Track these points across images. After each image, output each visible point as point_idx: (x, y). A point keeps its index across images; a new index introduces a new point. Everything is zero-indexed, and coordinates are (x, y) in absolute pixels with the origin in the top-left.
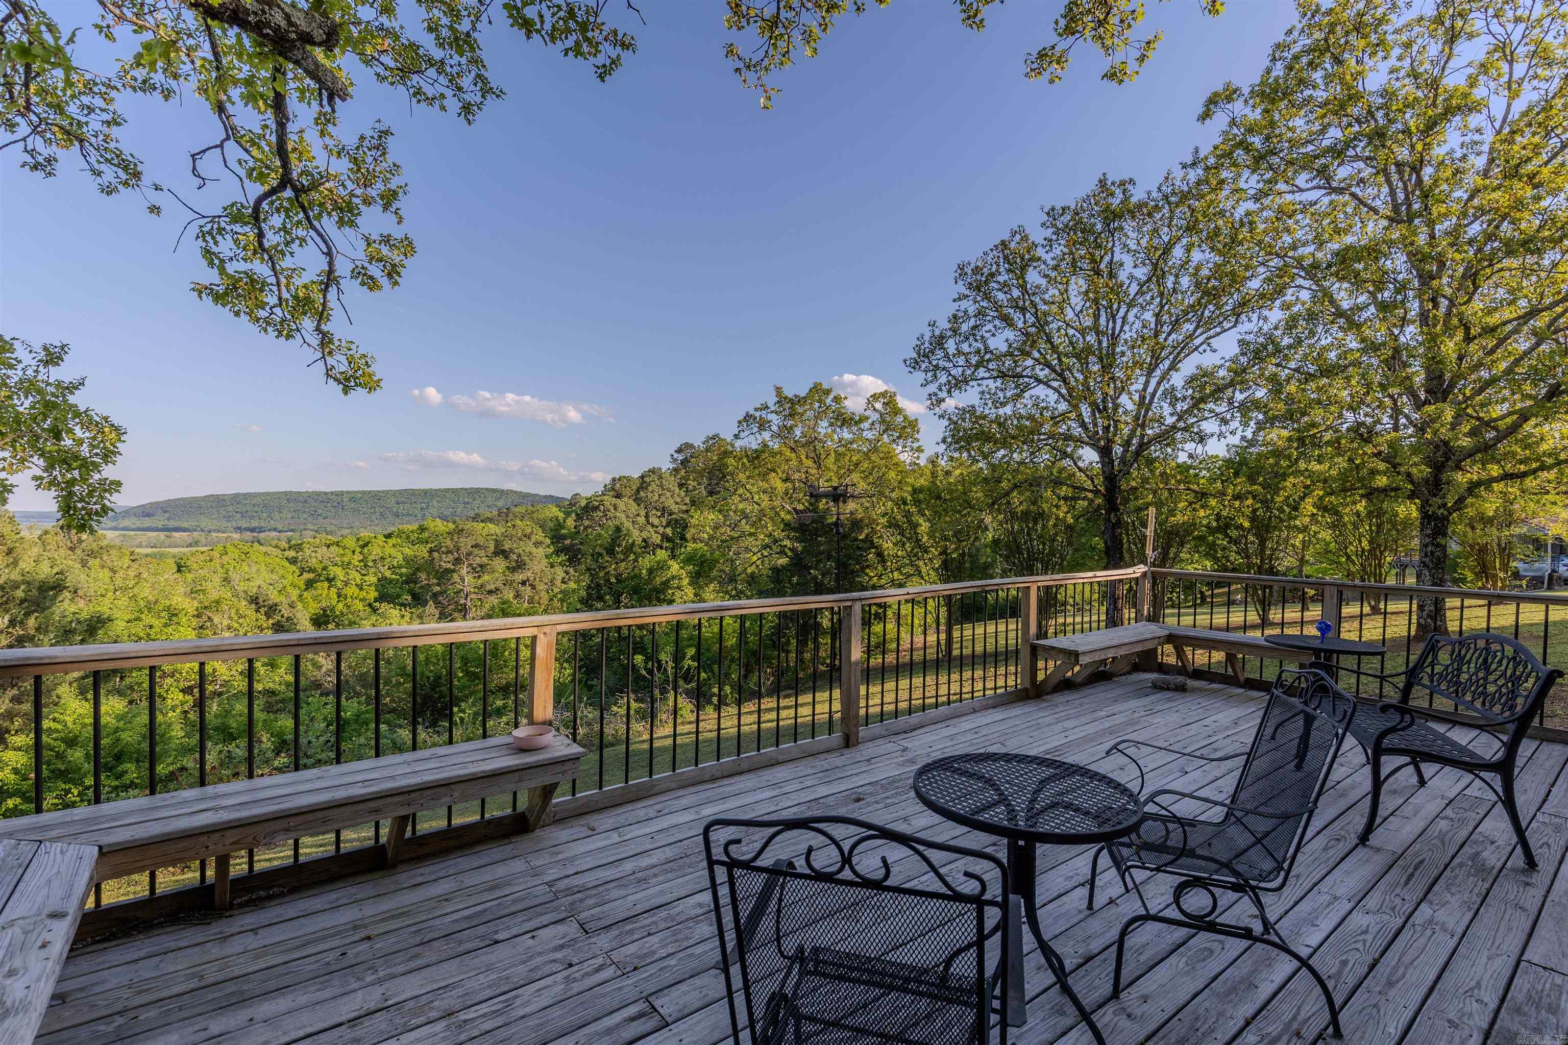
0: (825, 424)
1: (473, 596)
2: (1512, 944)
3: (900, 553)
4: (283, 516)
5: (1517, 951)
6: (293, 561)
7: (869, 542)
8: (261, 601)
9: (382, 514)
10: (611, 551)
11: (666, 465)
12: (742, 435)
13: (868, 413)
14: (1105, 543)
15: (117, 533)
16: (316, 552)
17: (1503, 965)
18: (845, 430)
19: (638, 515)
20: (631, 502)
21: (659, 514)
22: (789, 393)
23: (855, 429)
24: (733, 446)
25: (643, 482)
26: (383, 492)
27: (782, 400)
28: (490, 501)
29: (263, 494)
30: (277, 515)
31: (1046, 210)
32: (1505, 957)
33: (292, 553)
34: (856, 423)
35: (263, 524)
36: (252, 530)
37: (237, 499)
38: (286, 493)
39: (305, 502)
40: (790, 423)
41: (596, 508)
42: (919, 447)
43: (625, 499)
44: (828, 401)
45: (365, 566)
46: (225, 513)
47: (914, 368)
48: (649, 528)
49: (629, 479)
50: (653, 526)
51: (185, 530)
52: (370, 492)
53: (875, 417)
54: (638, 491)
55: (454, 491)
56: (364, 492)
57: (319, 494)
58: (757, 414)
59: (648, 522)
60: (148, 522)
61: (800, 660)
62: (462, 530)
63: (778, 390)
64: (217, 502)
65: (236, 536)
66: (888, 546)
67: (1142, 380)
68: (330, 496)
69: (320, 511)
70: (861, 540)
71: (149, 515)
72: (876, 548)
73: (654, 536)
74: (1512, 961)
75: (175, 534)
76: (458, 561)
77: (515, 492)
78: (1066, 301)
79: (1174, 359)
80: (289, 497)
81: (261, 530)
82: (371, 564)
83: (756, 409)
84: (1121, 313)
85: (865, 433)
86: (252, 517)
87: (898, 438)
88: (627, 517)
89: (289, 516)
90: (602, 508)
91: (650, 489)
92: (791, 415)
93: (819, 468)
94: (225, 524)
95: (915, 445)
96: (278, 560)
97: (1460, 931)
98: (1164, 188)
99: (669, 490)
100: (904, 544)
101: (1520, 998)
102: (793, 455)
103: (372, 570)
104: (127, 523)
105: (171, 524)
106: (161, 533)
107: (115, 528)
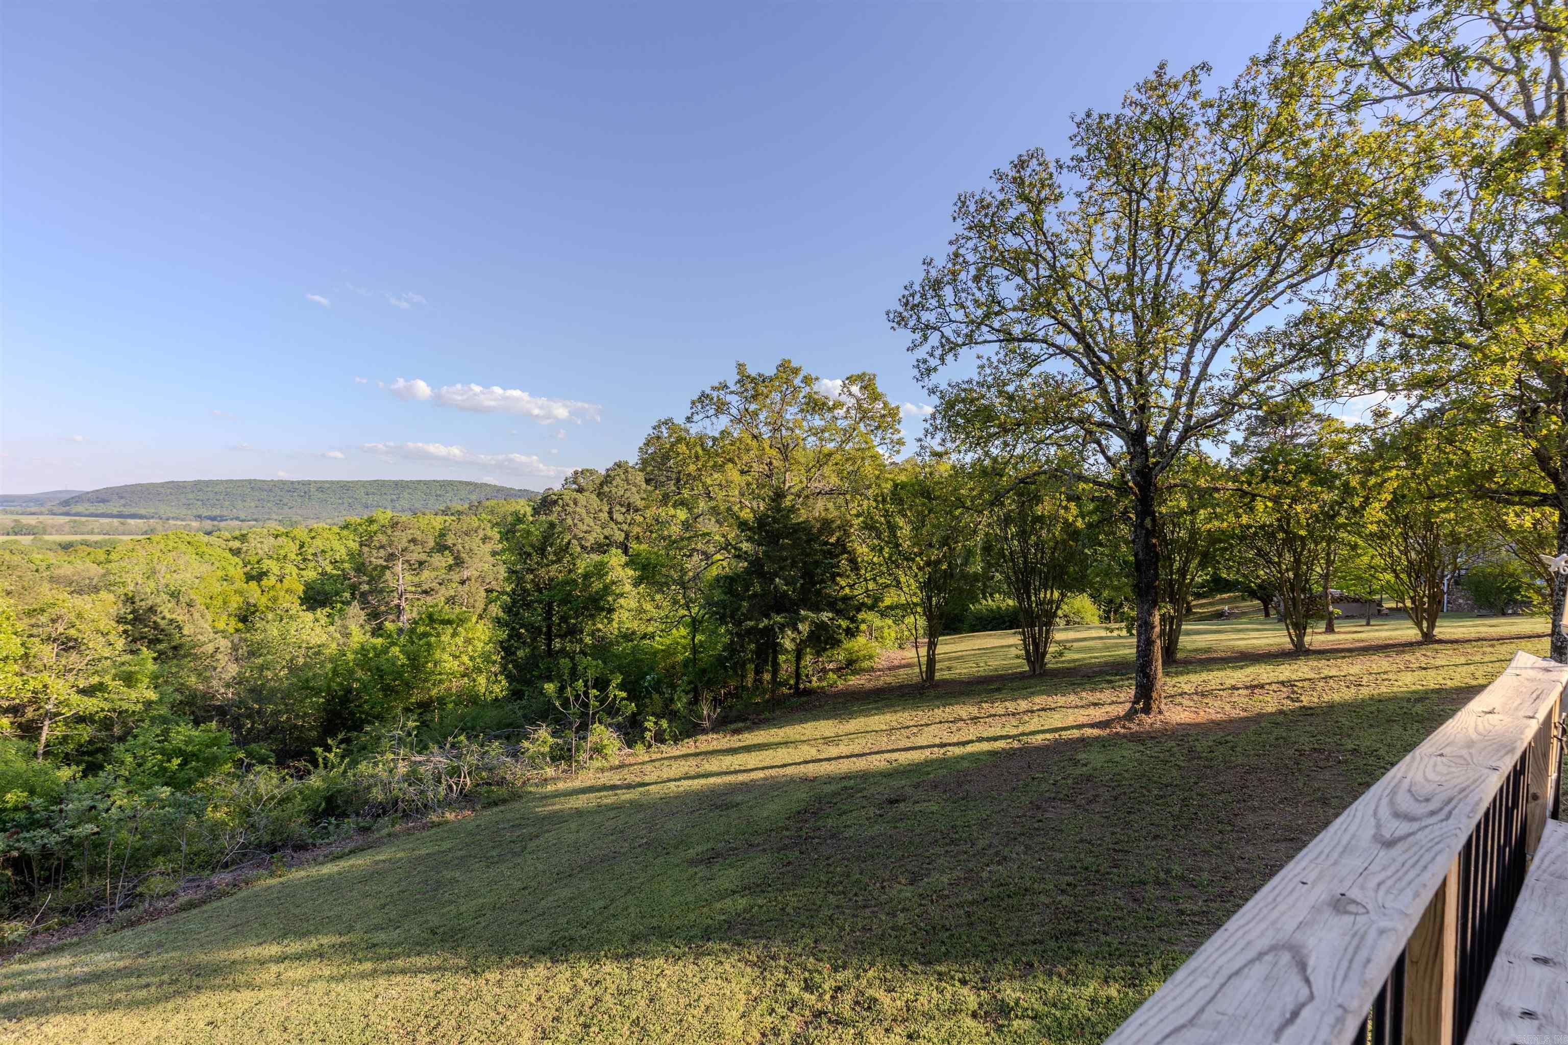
0: (793, 409)
1: (409, 596)
3: (875, 559)
4: (246, 504)
6: (236, 552)
7: (842, 547)
8: (137, 599)
9: (350, 505)
10: (542, 551)
11: (633, 459)
12: (696, 418)
13: (844, 398)
14: (1136, 555)
15: (67, 519)
16: (262, 543)
18: (817, 417)
19: (601, 511)
20: (594, 496)
21: (624, 510)
22: (752, 371)
23: (828, 416)
24: (687, 431)
25: (608, 479)
26: (352, 482)
27: (744, 378)
28: (463, 493)
29: (227, 481)
30: (240, 504)
31: (1077, 119)
33: (236, 544)
34: (830, 410)
35: (225, 513)
36: (213, 519)
37: (199, 486)
38: (250, 482)
39: (271, 490)
40: (753, 407)
41: (555, 502)
42: (900, 439)
43: (587, 494)
44: (797, 381)
45: (304, 560)
46: (184, 501)
47: (899, 323)
48: (612, 525)
49: (592, 472)
50: (617, 523)
51: (141, 517)
52: (338, 482)
53: (851, 402)
54: (602, 485)
55: (426, 483)
56: (332, 482)
57: (284, 483)
58: (715, 394)
59: (612, 518)
60: (101, 508)
61: (758, 681)
62: (397, 523)
63: (741, 367)
64: (176, 489)
65: (195, 524)
66: (862, 550)
67: (1184, 350)
68: (296, 486)
69: (285, 501)
70: (832, 544)
71: (103, 501)
72: (849, 553)
73: (617, 533)
75: (129, 521)
76: (391, 557)
77: (489, 485)
78: (1088, 252)
79: (1237, 318)
80: (254, 486)
81: (222, 519)
82: (310, 557)
83: (713, 389)
84: (1169, 257)
85: (839, 422)
86: (214, 505)
87: (877, 428)
88: (588, 513)
89: (253, 504)
90: (560, 502)
91: (615, 483)
92: (754, 397)
93: (786, 459)
94: (184, 512)
95: (896, 437)
96: (219, 550)
98: (1243, 84)
99: (635, 485)
100: (881, 549)
102: (755, 443)
103: (313, 564)
104: (80, 508)
105: (127, 511)
106: (115, 520)
107: (67, 514)
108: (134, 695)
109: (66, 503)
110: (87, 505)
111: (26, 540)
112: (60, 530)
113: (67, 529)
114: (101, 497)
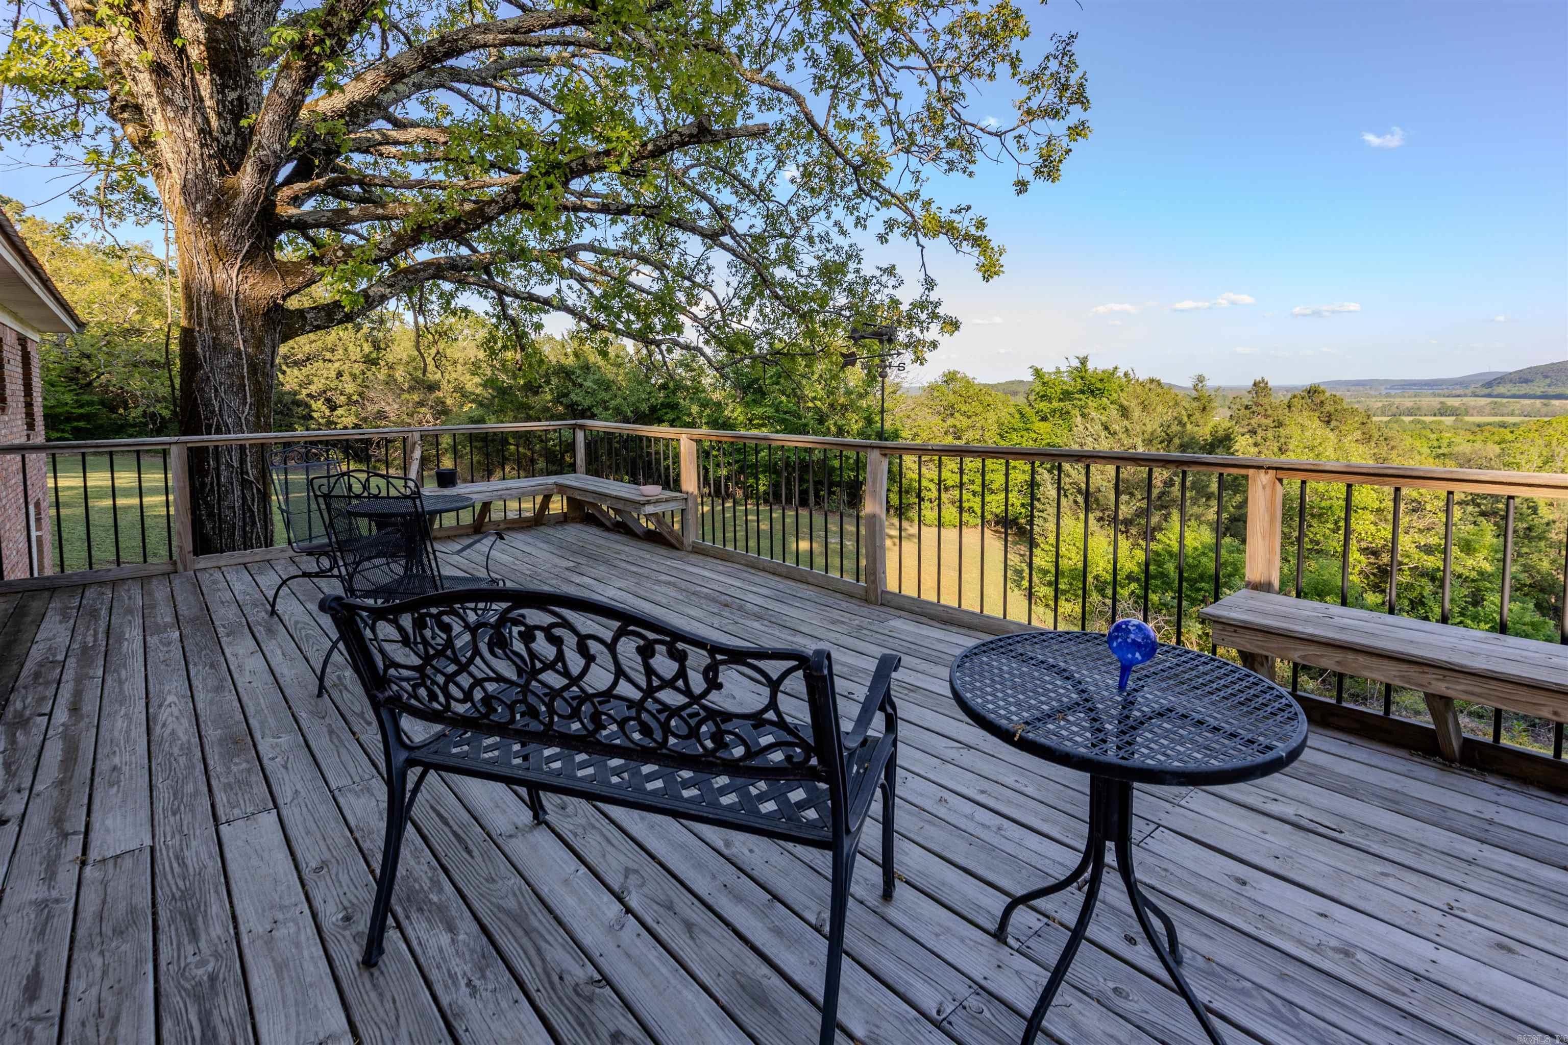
2: (292, 815)
5: (285, 812)
15: (1489, 400)
17: (285, 794)
32: (288, 800)
60: (1524, 389)
71: (1526, 381)
74: (280, 801)
75: (1553, 402)
97: (341, 800)
101: (254, 778)
104: (1501, 389)
105: (1552, 391)
106: (1538, 402)
107: (1489, 396)
108: (1470, 562)
109: (1489, 384)
110: (1509, 386)
111: (1449, 420)
112: (1481, 412)
113: (1488, 409)
114: (1524, 377)
